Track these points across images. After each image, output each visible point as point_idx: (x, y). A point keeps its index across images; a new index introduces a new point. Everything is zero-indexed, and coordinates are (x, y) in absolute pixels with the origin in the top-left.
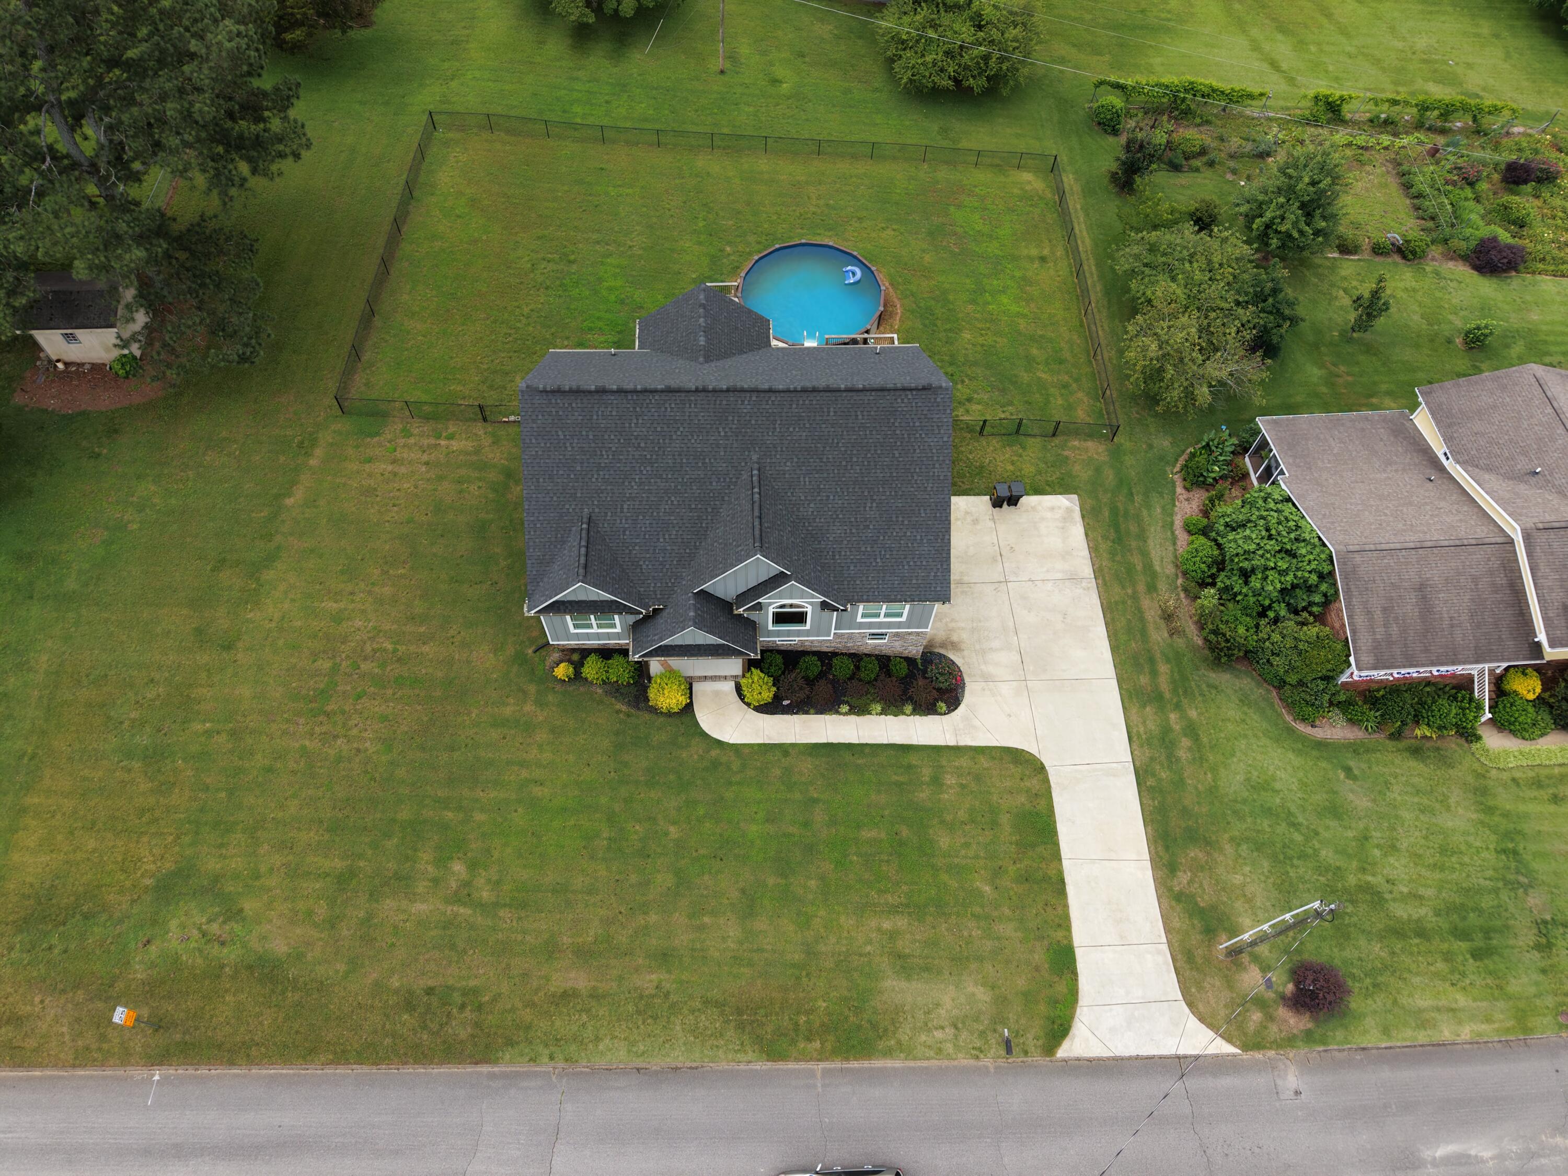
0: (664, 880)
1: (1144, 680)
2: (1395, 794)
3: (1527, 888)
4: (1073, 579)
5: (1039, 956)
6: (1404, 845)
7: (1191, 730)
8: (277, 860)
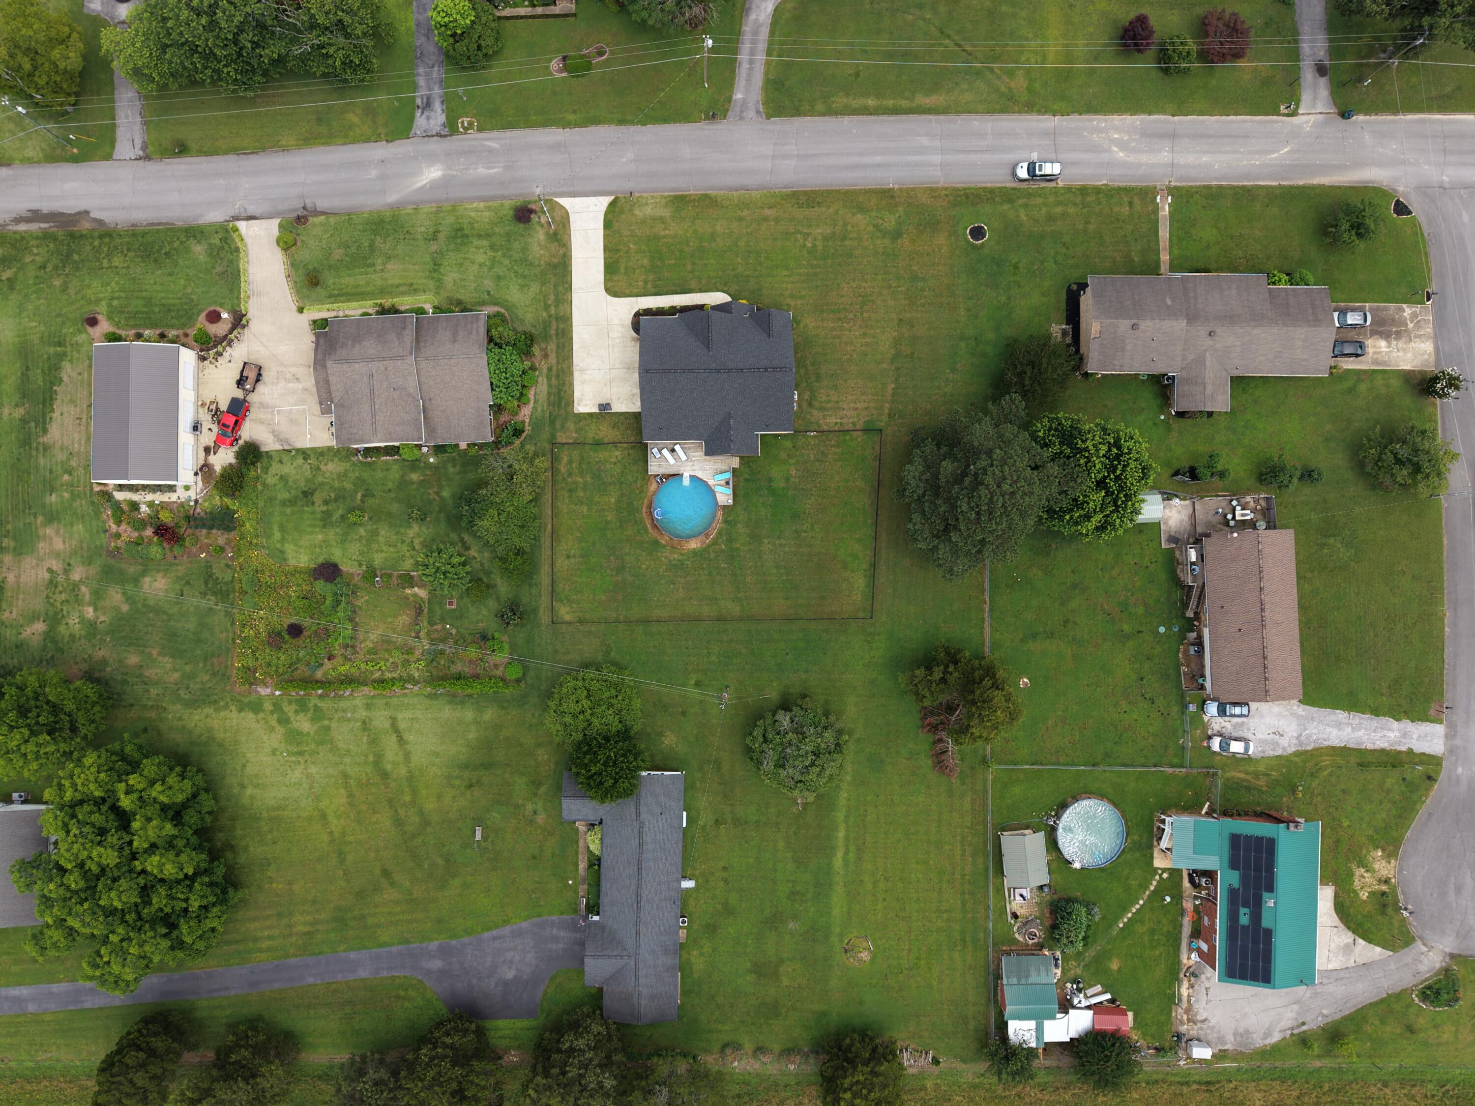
0: (742, 244)
1: (561, 326)
2: (473, 285)
3: (436, 252)
4: (582, 371)
5: (616, 225)
6: (476, 267)
7: (547, 307)
8: (866, 243)
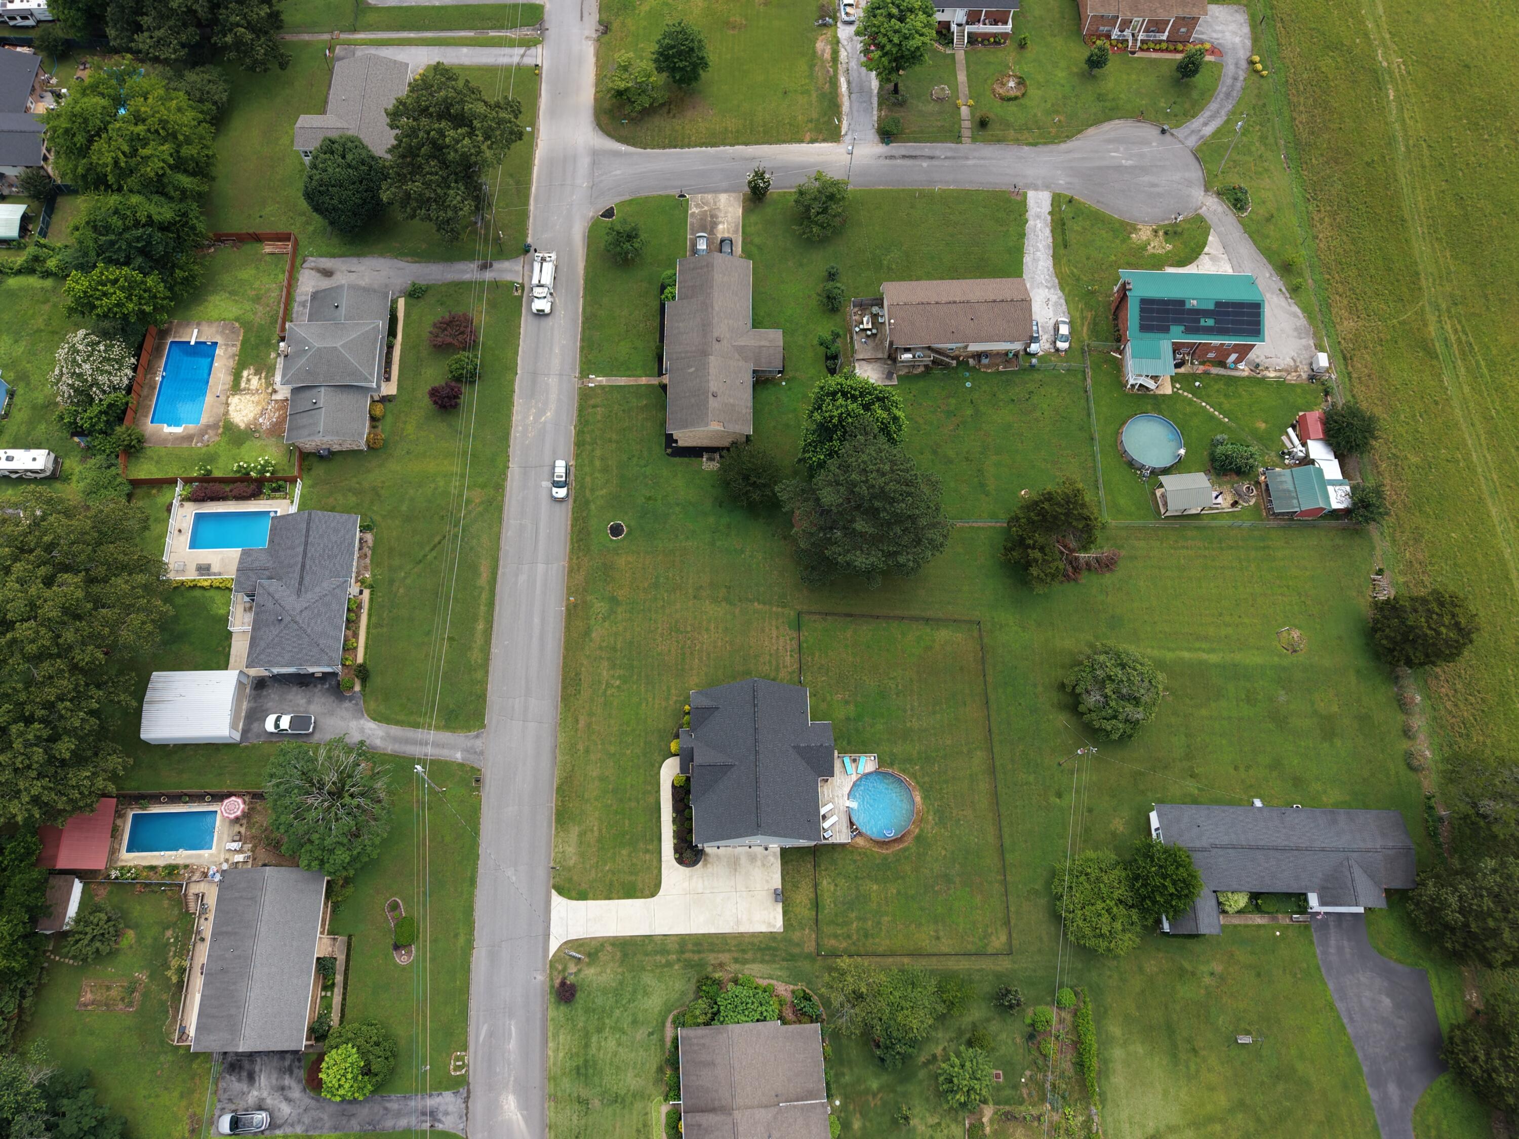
0: (612, 749)
1: (690, 947)
2: (641, 1052)
3: (602, 1101)
4: (738, 923)
5: (584, 886)
6: (621, 1050)
7: (669, 964)
8: (621, 628)
